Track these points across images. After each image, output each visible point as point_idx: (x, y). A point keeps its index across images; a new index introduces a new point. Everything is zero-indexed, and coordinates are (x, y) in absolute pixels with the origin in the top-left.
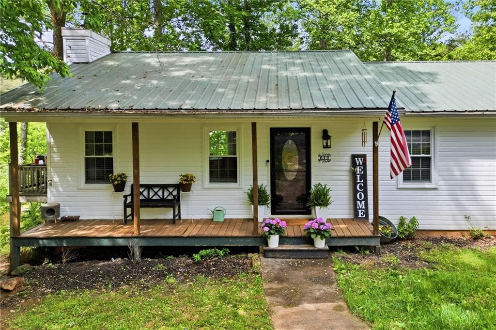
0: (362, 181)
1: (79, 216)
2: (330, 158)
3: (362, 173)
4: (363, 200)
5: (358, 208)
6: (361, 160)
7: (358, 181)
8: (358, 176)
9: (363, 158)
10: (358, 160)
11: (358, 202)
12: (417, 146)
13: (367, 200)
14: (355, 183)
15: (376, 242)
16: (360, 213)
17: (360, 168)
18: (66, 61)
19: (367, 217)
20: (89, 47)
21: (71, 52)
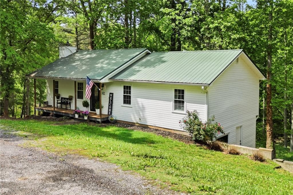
0: (111, 102)
2: (104, 93)
5: (109, 111)
8: (110, 100)
12: (127, 91)
13: (111, 109)
14: (109, 103)
15: (100, 120)
16: (109, 113)
17: (111, 98)
18: (60, 57)
19: (111, 114)
20: (65, 52)
21: (61, 54)
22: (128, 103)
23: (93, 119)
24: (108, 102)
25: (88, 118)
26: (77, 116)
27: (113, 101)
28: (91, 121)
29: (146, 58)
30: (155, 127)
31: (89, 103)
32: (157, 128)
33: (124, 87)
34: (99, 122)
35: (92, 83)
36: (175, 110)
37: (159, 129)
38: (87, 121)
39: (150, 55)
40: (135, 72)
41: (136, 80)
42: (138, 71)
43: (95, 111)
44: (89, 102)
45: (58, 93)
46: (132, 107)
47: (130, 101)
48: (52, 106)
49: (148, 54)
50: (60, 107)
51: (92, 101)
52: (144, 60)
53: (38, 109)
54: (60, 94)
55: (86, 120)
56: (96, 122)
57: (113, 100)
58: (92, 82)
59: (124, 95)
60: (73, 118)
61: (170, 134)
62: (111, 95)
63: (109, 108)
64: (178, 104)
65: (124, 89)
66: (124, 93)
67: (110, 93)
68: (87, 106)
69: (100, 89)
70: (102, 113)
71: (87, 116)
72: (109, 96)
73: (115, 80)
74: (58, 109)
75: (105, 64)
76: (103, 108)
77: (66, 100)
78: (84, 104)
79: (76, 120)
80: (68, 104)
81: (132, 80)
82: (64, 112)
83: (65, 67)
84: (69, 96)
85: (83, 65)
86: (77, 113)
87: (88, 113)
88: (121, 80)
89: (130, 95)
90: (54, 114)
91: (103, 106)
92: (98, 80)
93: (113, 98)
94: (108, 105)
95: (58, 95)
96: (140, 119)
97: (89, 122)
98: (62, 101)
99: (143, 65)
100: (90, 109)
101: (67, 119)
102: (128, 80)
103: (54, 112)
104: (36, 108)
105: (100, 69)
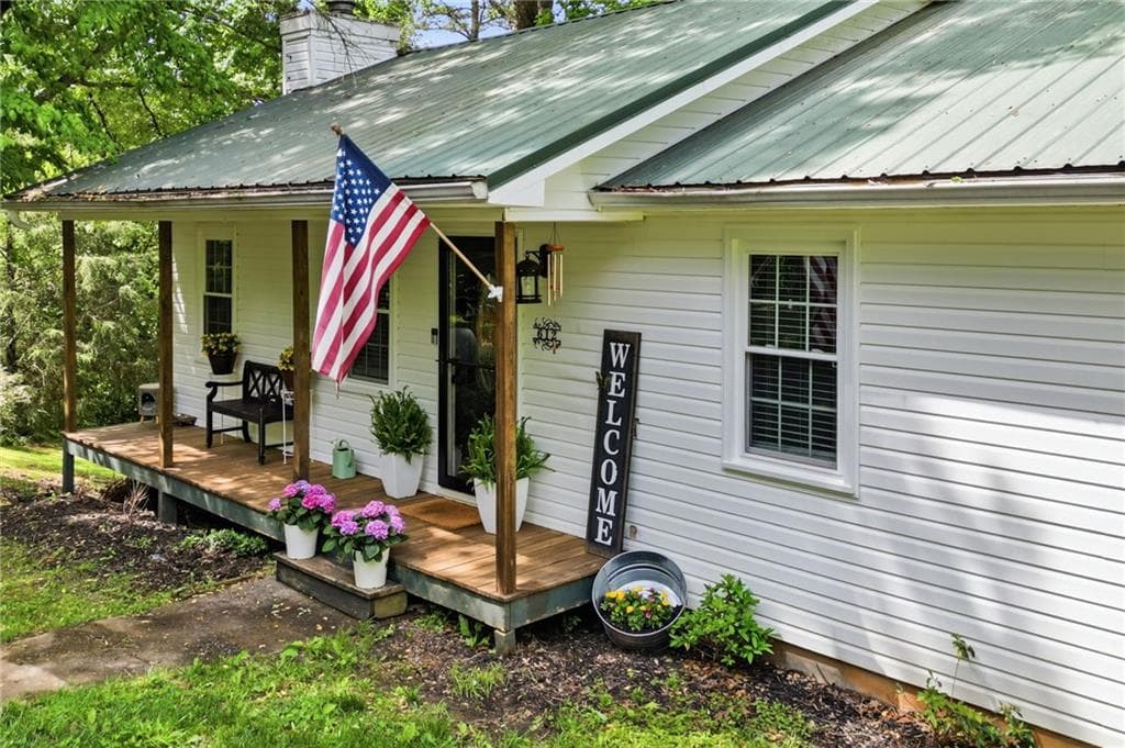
0: (619, 423)
1: (195, 419)
2: (559, 336)
3: (622, 395)
4: (612, 488)
5: (598, 510)
6: (624, 348)
7: (610, 421)
8: (612, 403)
9: (628, 346)
10: (617, 348)
11: (602, 491)
12: (792, 316)
13: (622, 487)
14: (602, 426)
16: (601, 530)
17: (618, 377)
18: (286, 88)
19: (617, 546)
20: (314, 52)
21: (293, 67)
22: (806, 446)
23: (439, 595)
24: (592, 421)
26: (299, 545)
27: (641, 412)
28: (417, 606)
31: (433, 422)
33: (761, 267)
34: (485, 632)
35: (411, 212)
38: (381, 609)
39: (967, 6)
42: (906, 105)
43: (470, 490)
44: (429, 405)
45: (230, 331)
46: (847, 496)
47: (828, 423)
48: (194, 420)
49: (938, 3)
50: (239, 434)
51: (451, 401)
53: (82, 448)
54: (242, 336)
55: (374, 598)
57: (641, 395)
58: (405, 205)
59: (748, 354)
62: (619, 355)
63: (596, 482)
65: (755, 292)
66: (758, 332)
67: (606, 331)
68: (414, 442)
69: (496, 292)
70: (537, 520)
71: (378, 557)
72: (599, 363)
73: (667, 194)
74: (205, 455)
75: (563, 77)
76: (545, 477)
77: (273, 385)
78: (387, 431)
79: (294, 581)
80: (282, 420)
81: (875, 179)
82: (224, 484)
83: (268, 127)
84: (282, 357)
85: (391, 101)
86: (302, 521)
87: (390, 529)
88: (729, 186)
89: (832, 350)
90: (167, 490)
91: (548, 455)
92: (463, 179)
93: (641, 386)
94: (593, 443)
95: (224, 343)
96: (968, 643)
97: (397, 618)
98: (246, 393)
99: (930, 63)
100: (433, 473)
101: (239, 557)
102: (807, 180)
103: (162, 480)
104: (69, 435)
105: (515, 109)
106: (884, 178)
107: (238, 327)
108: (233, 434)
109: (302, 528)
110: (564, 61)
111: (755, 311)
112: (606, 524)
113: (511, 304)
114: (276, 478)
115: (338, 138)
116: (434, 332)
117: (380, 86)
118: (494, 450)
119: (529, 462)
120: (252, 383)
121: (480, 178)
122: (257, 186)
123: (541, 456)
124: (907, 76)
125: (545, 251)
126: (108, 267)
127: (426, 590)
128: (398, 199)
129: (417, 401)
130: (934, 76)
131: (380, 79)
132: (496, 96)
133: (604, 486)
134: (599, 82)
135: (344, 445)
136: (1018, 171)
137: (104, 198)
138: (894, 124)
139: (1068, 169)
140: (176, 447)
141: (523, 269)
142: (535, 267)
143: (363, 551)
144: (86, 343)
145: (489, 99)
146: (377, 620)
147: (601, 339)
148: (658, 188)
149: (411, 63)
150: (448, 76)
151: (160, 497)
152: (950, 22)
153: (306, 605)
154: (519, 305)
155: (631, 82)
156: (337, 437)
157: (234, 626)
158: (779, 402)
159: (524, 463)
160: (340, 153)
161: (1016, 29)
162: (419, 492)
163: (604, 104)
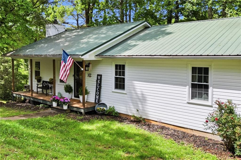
0: (99, 87)
2: (91, 75)
4: (98, 95)
5: (96, 98)
8: (98, 84)
9: (100, 76)
11: (97, 96)
12: (120, 72)
13: (99, 95)
14: (97, 87)
15: (82, 111)
16: (97, 101)
17: (99, 81)
18: (47, 36)
19: (99, 102)
20: (51, 30)
21: (48, 32)
22: (121, 88)
23: (75, 109)
24: (95, 87)
25: (68, 107)
26: (55, 104)
27: (102, 85)
28: (72, 111)
29: (144, 32)
30: (160, 122)
31: (73, 88)
32: (163, 125)
33: (116, 66)
34: (81, 113)
36: (192, 98)
37: (167, 126)
38: (67, 112)
39: (149, 29)
40: (131, 47)
41: (132, 56)
42: (135, 45)
43: (79, 97)
46: (126, 94)
47: (124, 85)
49: (146, 28)
50: (42, 92)
51: (76, 85)
52: (142, 34)
53: (16, 95)
54: (42, 77)
55: (66, 110)
56: (78, 113)
57: (102, 83)
58: (71, 58)
59: (115, 77)
60: (50, 106)
61: (185, 136)
62: (99, 78)
63: (96, 94)
64: (197, 91)
65: (116, 69)
66: (116, 75)
67: (97, 75)
68: (70, 91)
69: (82, 69)
70: (88, 101)
71: (67, 105)
72: (96, 79)
73: (105, 57)
74: (37, 95)
75: (92, 39)
76: (89, 95)
77: (47, 84)
78: (66, 89)
79: (54, 109)
80: (49, 89)
81: (127, 56)
82: (42, 98)
83: (46, 44)
84: (49, 79)
85: (66, 41)
86: (55, 101)
87: (68, 101)
88: (112, 56)
89: (124, 76)
90: (32, 100)
91: (90, 92)
92: (78, 55)
93: (102, 82)
94: (95, 90)
95: (39, 78)
96: (138, 110)
97: (69, 113)
98: (43, 85)
99: (140, 39)
100: (73, 96)
101: (45, 108)
102: (120, 56)
103: (31, 98)
104: (14, 93)
105: (85, 44)
106: (128, 56)
107: (41, 75)
108: (40, 92)
109: (55, 102)
110: (92, 36)
111: (116, 71)
112: (97, 100)
113: (84, 71)
114: (49, 97)
115: (62, 50)
116: (73, 75)
117: (63, 37)
118: (82, 91)
119: (87, 93)
120: (44, 84)
121: (80, 55)
122: (49, 55)
123: (89, 92)
124: (136, 41)
125: (89, 64)
126: (6, 66)
127: (73, 109)
128: (70, 58)
129: (71, 85)
130: (139, 41)
131: (63, 36)
132: (82, 41)
133: (97, 95)
134: (96, 41)
135: (59, 92)
136: (141, 55)
137: (22, 56)
138: (132, 48)
139: (145, 55)
140: (33, 94)
141: (86, 66)
142: (88, 66)
143: (65, 104)
144: (2, 80)
145: (81, 42)
146: (67, 113)
147: (97, 76)
148: (103, 56)
149: (68, 33)
150: (74, 36)
151: (31, 101)
152: (146, 32)
153: (56, 112)
154: (86, 71)
155: (100, 41)
156: (58, 91)
157: (47, 114)
158: (122, 83)
159: (86, 93)
160: (63, 52)
161: (152, 34)
162: (71, 98)
163: (96, 45)
